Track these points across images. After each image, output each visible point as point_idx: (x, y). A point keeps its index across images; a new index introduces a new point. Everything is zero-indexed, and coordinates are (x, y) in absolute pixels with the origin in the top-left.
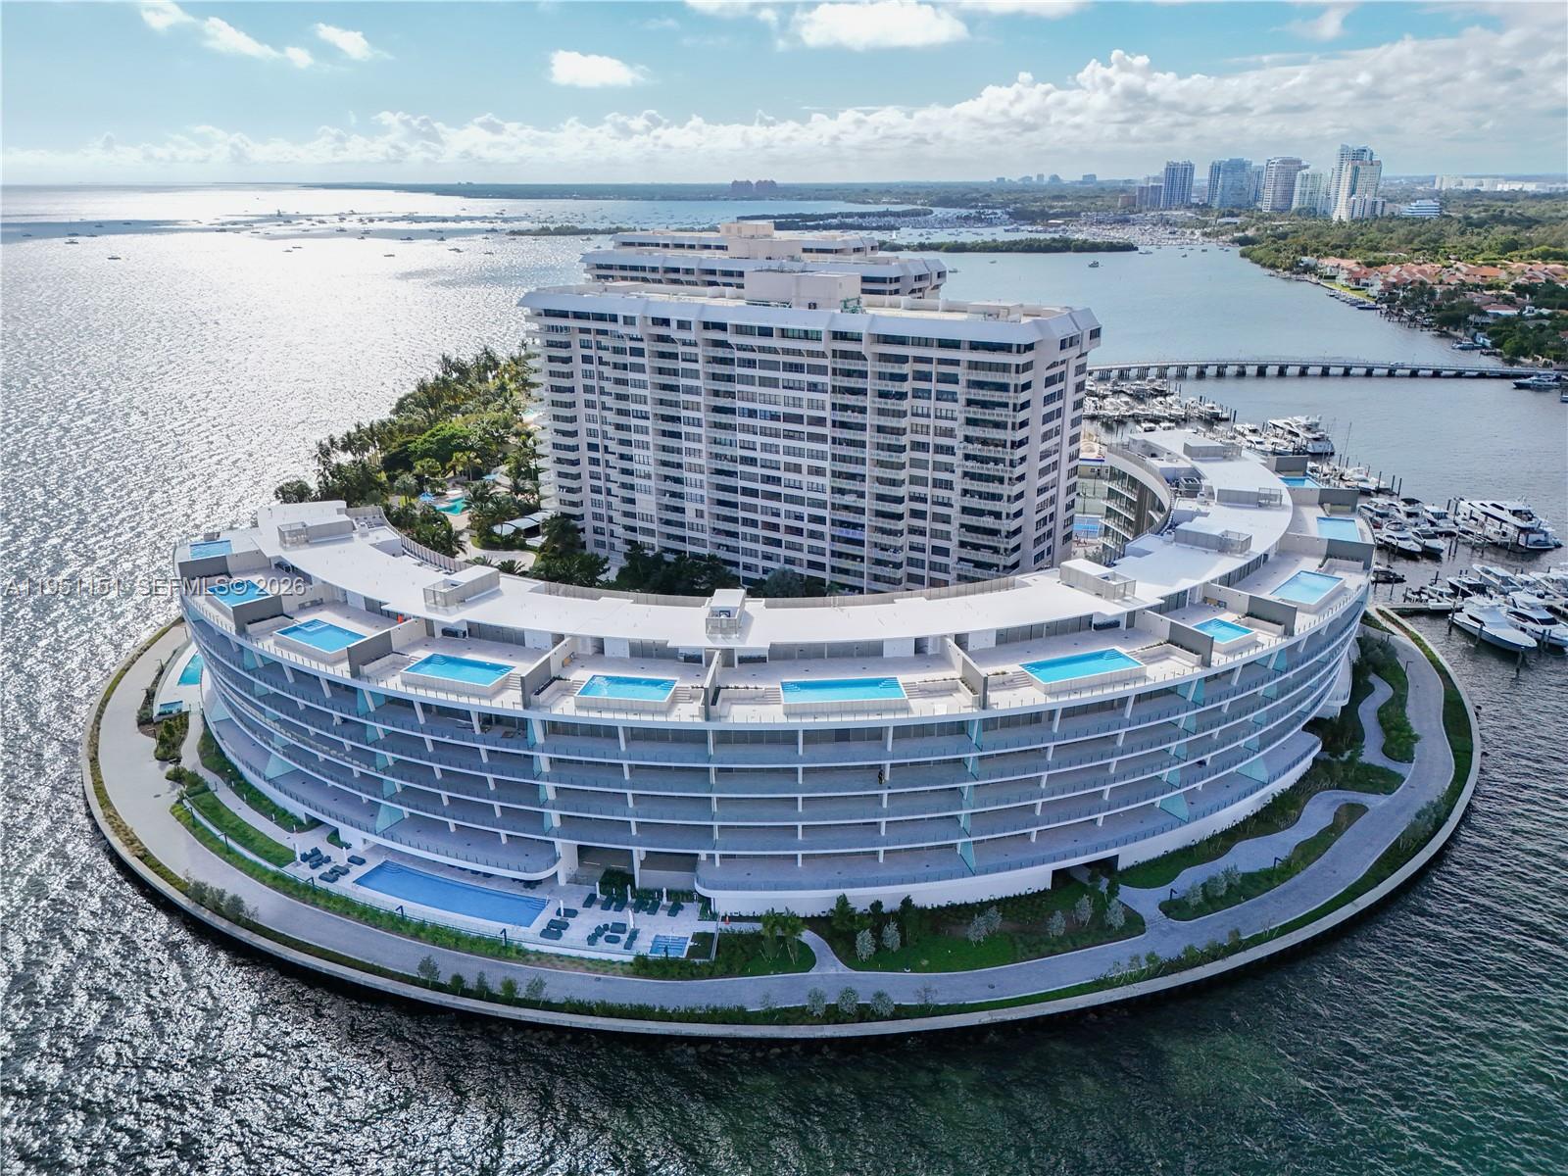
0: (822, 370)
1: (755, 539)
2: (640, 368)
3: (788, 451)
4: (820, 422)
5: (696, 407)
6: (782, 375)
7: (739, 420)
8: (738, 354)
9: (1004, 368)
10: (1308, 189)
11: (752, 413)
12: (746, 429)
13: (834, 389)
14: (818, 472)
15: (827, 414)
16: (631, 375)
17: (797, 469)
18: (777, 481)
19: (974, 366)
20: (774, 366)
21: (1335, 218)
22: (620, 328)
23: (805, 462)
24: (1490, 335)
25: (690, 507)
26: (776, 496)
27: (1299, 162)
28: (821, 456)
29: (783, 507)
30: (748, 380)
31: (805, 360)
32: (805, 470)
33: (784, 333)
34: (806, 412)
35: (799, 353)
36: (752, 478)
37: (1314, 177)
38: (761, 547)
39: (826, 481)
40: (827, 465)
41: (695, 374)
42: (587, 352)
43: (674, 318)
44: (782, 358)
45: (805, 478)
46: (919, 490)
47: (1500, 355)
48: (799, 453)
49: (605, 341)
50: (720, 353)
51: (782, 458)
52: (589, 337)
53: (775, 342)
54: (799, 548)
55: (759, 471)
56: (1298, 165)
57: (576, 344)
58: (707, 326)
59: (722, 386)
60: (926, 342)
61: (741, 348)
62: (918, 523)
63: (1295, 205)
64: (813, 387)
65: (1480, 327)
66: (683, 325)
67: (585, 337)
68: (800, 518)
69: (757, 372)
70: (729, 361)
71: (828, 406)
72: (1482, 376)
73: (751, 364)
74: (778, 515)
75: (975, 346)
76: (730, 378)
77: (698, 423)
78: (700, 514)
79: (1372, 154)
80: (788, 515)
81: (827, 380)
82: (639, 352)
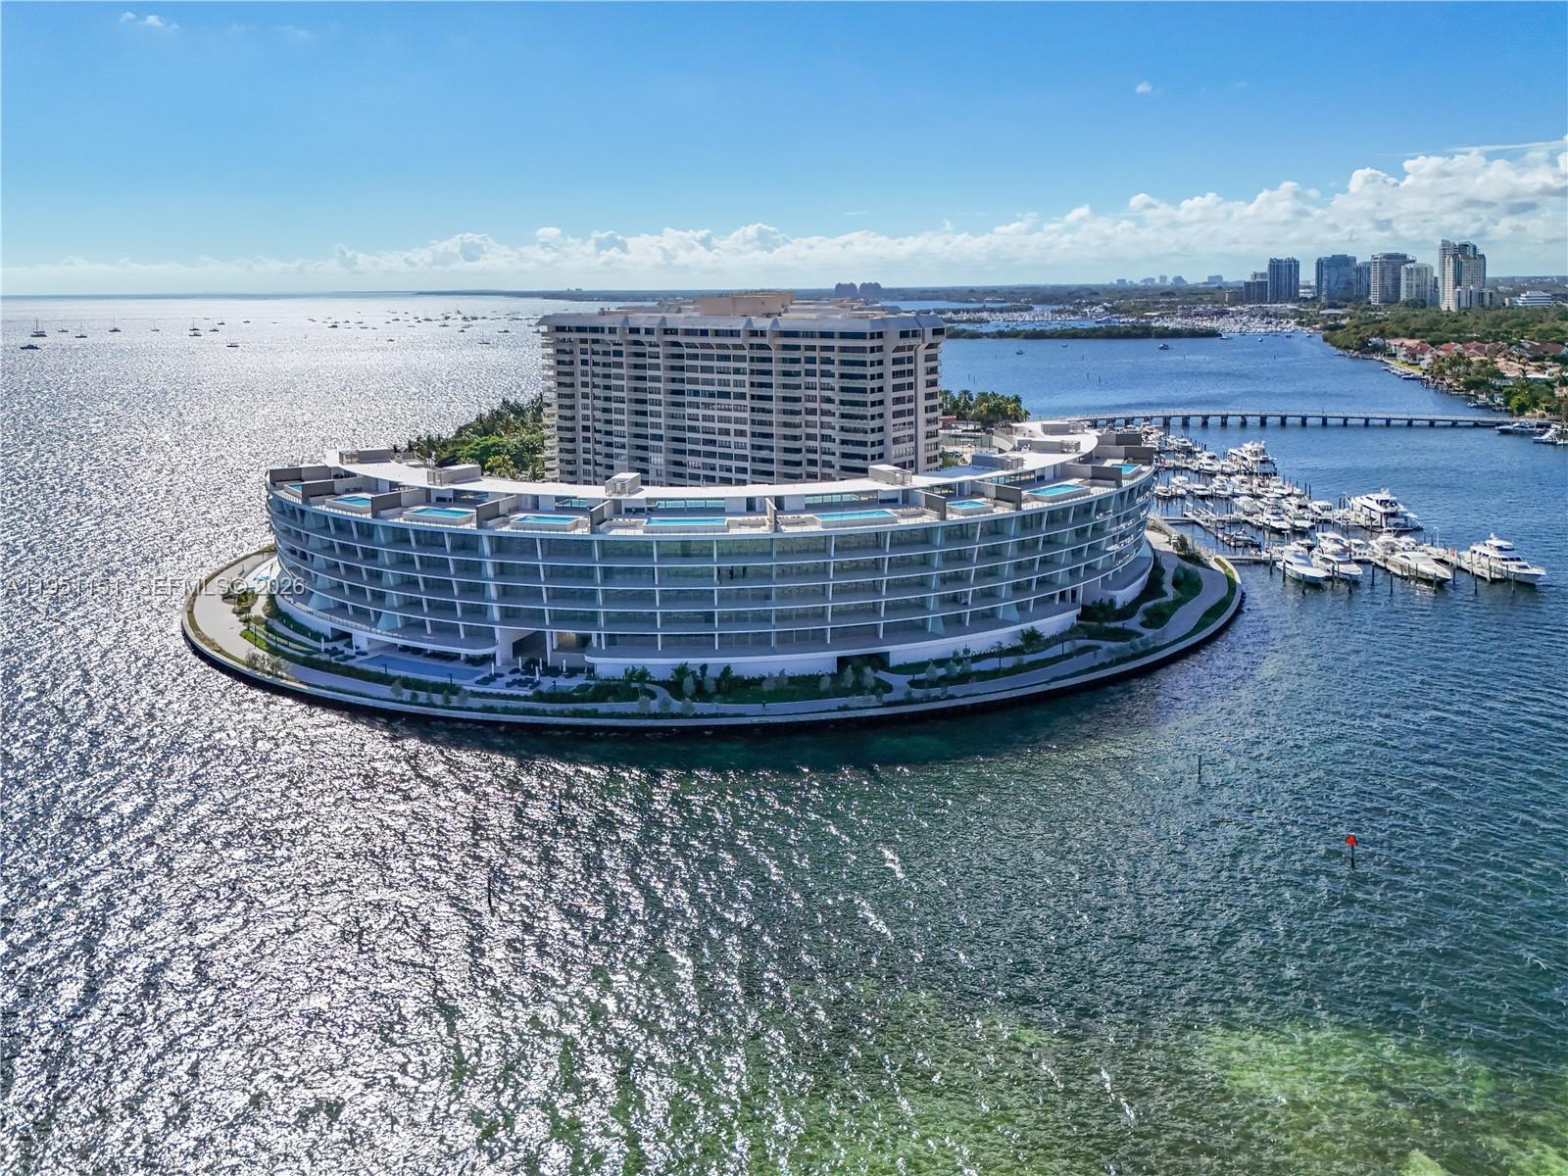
0: (742, 359)
2: (620, 365)
3: (721, 420)
4: (742, 396)
5: (657, 391)
6: (716, 364)
7: (688, 399)
8: (687, 351)
9: (863, 350)
10: (1414, 283)
11: (696, 393)
12: (692, 405)
13: (752, 372)
14: (742, 433)
15: (747, 390)
16: (614, 371)
17: (727, 432)
18: (713, 442)
19: (843, 349)
20: (710, 357)
21: (1444, 308)
22: (606, 337)
23: (732, 427)
25: (653, 469)
26: (712, 455)
27: (1405, 256)
28: (742, 421)
29: (718, 462)
30: (693, 369)
31: (732, 352)
32: (732, 433)
33: (717, 333)
34: (732, 389)
35: (727, 347)
36: (696, 442)
37: (1419, 271)
39: (747, 440)
40: (747, 428)
41: (657, 367)
42: (584, 357)
43: (643, 327)
44: (715, 352)
45: (733, 439)
46: (812, 443)
49: (596, 347)
50: (676, 350)
51: (717, 425)
52: (587, 346)
55: (701, 436)
56: (1402, 259)
57: (577, 351)
58: (666, 332)
59: (677, 375)
60: (810, 335)
61: (689, 346)
62: (812, 469)
63: (1403, 296)
64: (737, 371)
66: (649, 331)
67: (584, 346)
68: (729, 470)
69: (699, 363)
70: (681, 356)
71: (747, 384)
73: (695, 357)
74: (713, 469)
75: (844, 335)
76: (682, 369)
77: (658, 403)
79: (1475, 248)
80: (722, 468)
81: (745, 365)
82: (618, 354)
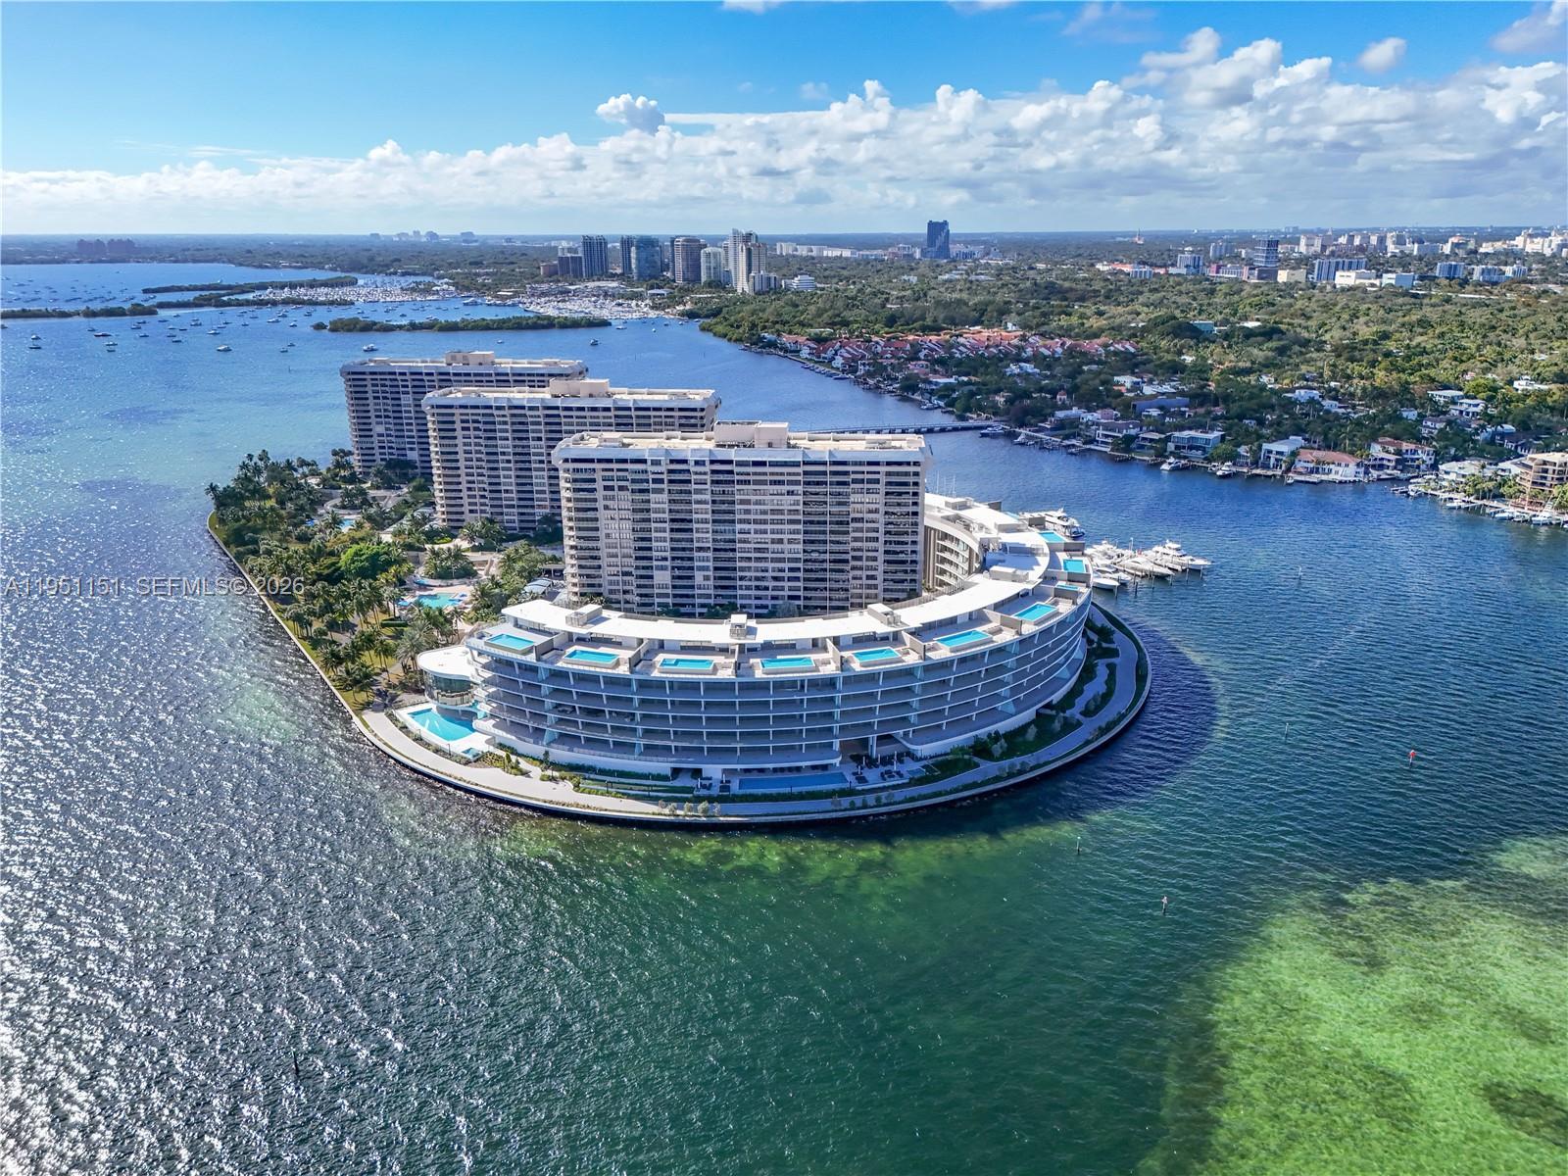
0: (797, 483)
1: (748, 588)
3: (773, 532)
4: (796, 512)
6: (769, 488)
7: (737, 517)
8: (737, 478)
9: (906, 474)
10: (712, 265)
12: (743, 522)
13: (805, 493)
14: (794, 542)
15: (800, 507)
17: (780, 541)
18: (765, 550)
19: (888, 474)
20: (763, 483)
21: (740, 291)
22: (648, 467)
23: (785, 537)
24: (940, 398)
25: (699, 577)
26: (766, 560)
28: (797, 532)
29: (770, 565)
30: (745, 492)
31: (786, 478)
32: (785, 541)
33: (772, 464)
34: (786, 508)
35: (782, 474)
38: (753, 592)
42: (608, 483)
43: (691, 459)
44: (769, 478)
46: (858, 544)
47: (952, 413)
48: (781, 532)
51: (769, 537)
53: (767, 469)
54: (782, 589)
55: (752, 545)
57: (599, 479)
58: (714, 462)
60: (859, 463)
61: (740, 474)
62: (858, 563)
63: (704, 278)
64: (791, 493)
65: (932, 393)
66: (696, 462)
67: (608, 474)
68: (782, 570)
69: (751, 487)
70: (729, 482)
71: (801, 503)
72: (943, 430)
73: (747, 482)
74: (766, 571)
75: (889, 463)
77: (705, 522)
78: (707, 578)
80: (774, 570)
81: (800, 488)
82: (659, 481)
